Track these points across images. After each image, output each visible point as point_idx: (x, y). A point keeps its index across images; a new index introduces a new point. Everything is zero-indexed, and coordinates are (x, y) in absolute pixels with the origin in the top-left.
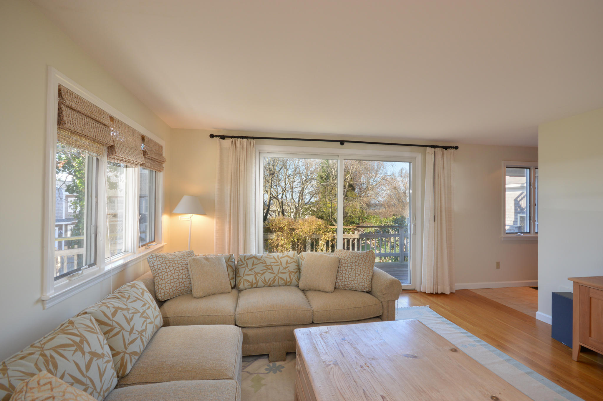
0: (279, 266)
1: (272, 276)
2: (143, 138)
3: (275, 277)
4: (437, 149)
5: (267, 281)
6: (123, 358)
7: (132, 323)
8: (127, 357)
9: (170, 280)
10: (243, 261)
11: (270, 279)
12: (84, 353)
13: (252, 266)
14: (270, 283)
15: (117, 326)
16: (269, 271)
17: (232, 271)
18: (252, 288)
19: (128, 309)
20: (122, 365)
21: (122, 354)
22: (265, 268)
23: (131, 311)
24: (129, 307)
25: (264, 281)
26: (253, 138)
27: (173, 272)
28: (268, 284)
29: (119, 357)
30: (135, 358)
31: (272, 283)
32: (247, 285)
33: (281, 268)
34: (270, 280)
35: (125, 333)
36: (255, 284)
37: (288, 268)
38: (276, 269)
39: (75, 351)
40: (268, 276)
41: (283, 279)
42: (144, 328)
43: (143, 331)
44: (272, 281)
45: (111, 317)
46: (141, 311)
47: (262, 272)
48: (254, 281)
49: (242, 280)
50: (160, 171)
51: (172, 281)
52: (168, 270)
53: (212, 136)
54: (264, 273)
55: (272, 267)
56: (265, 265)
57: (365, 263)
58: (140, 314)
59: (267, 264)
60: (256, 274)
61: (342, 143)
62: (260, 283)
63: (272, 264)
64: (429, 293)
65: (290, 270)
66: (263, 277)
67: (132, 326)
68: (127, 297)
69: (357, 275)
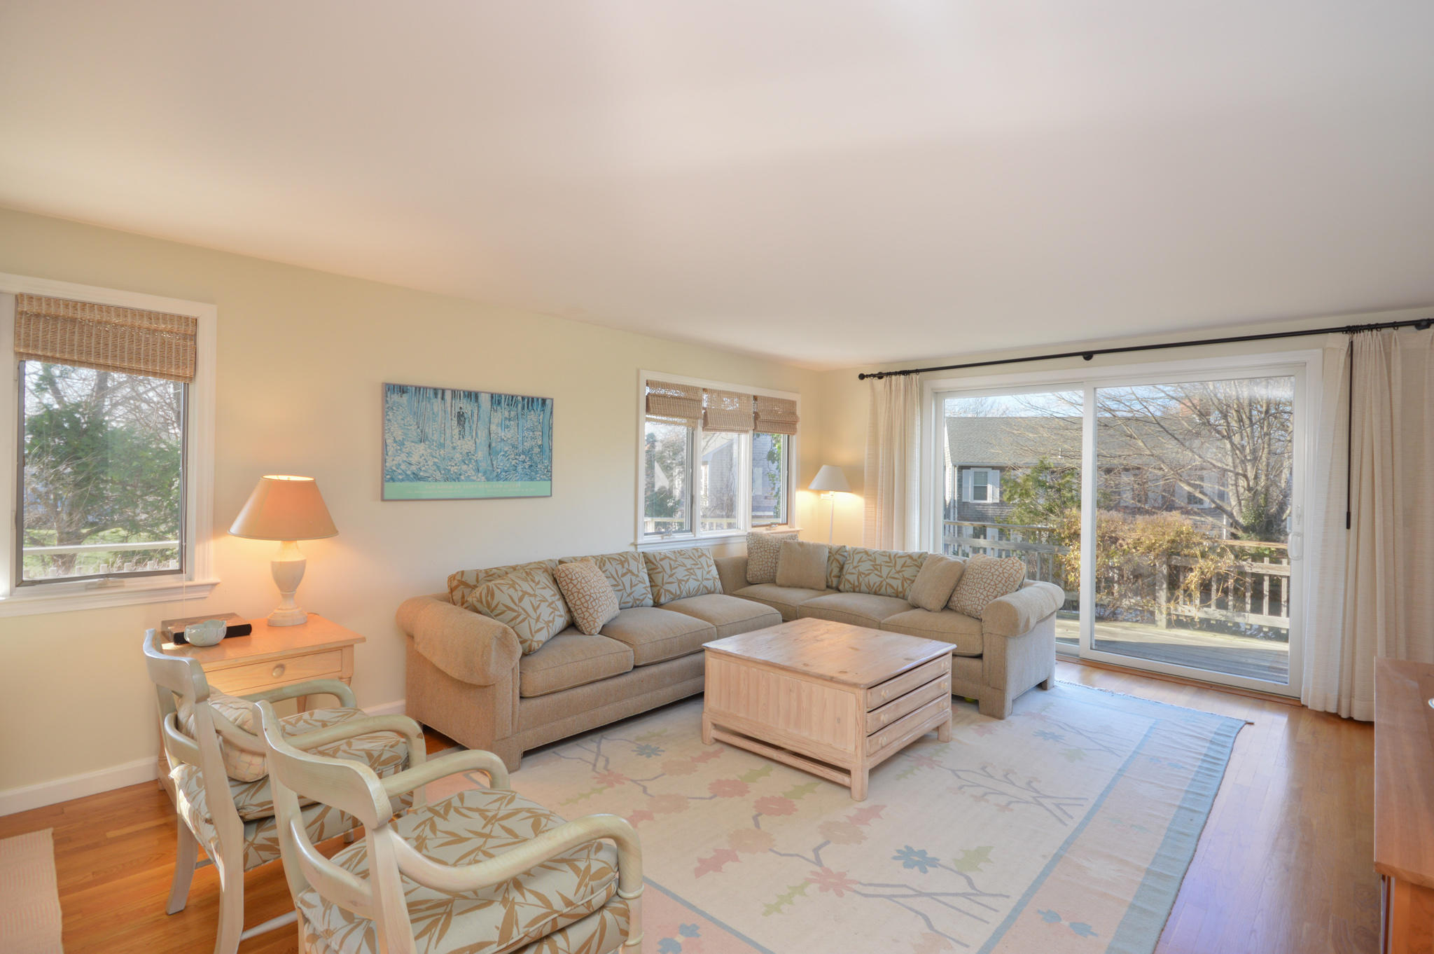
1: (878, 580)
2: (755, 398)
3: (882, 582)
5: (872, 586)
8: (662, 591)
11: (875, 583)
14: (876, 590)
16: (876, 572)
17: (838, 567)
18: (854, 591)
22: (872, 568)
25: (868, 586)
27: (763, 553)
28: (873, 590)
30: (669, 596)
31: (877, 589)
32: (848, 586)
33: (893, 571)
34: (875, 586)
36: (857, 586)
37: (903, 573)
38: (885, 571)
40: (874, 579)
41: (893, 587)
44: (877, 587)
47: (866, 572)
48: (856, 583)
49: (844, 580)
51: (761, 563)
52: (759, 550)
53: (862, 377)
54: (869, 574)
55: (881, 568)
56: (873, 563)
59: (877, 563)
60: (860, 574)
65: (905, 576)
66: (866, 579)
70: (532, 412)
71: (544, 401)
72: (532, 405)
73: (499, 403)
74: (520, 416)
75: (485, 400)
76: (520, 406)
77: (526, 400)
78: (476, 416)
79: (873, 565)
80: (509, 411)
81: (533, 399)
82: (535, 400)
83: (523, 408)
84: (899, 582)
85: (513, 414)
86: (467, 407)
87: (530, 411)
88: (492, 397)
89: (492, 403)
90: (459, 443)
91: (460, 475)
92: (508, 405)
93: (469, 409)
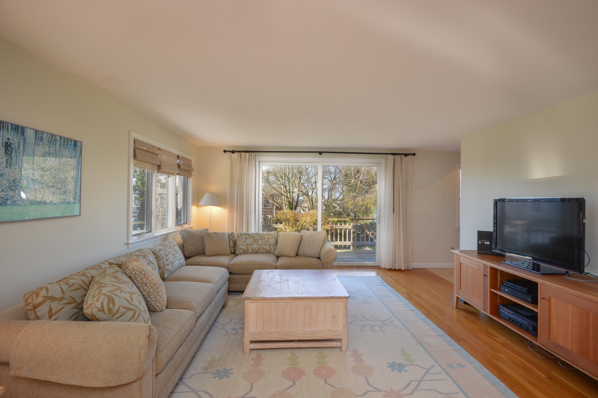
0: (263, 240)
1: (258, 246)
2: (178, 157)
3: (259, 247)
4: (396, 157)
5: (254, 250)
6: (163, 270)
7: (168, 257)
8: (165, 270)
9: (193, 245)
10: (240, 236)
11: (256, 248)
12: (146, 260)
13: (245, 240)
14: (256, 251)
15: (161, 256)
16: (256, 243)
17: (232, 243)
18: (244, 253)
19: (166, 251)
20: (162, 273)
21: (162, 269)
22: (254, 241)
23: (167, 252)
24: (167, 250)
25: (253, 250)
26: (254, 152)
27: (194, 240)
28: (255, 251)
29: (161, 270)
30: (169, 273)
31: (257, 251)
32: (241, 251)
33: (264, 242)
34: (256, 250)
35: (164, 260)
36: (246, 251)
37: (269, 242)
38: (260, 242)
39: (143, 258)
40: (255, 246)
41: (265, 249)
42: (174, 260)
43: (173, 262)
44: (257, 250)
45: (158, 251)
46: (173, 253)
47: (251, 244)
48: (246, 249)
49: (238, 248)
50: (190, 177)
51: (194, 245)
52: (191, 239)
53: (225, 151)
54: (252, 244)
57: (318, 239)
58: (172, 254)
59: (255, 239)
60: (247, 245)
61: (321, 153)
62: (250, 251)
63: (258, 239)
64: (388, 268)
65: (270, 243)
66: (251, 247)
67: (167, 258)
68: (166, 246)
69: (311, 246)
70: (67, 150)
71: (76, 142)
72: (67, 145)
73: (42, 139)
74: (57, 152)
75: (30, 134)
76: (58, 143)
77: (63, 140)
78: (22, 147)
79: (253, 240)
80: (49, 147)
81: (68, 139)
82: (69, 140)
83: (60, 145)
84: (268, 246)
85: (52, 149)
86: (14, 138)
87: (65, 149)
88: (36, 134)
89: (36, 139)
90: (6, 170)
91: (7, 200)
92: (49, 142)
93: (16, 141)
